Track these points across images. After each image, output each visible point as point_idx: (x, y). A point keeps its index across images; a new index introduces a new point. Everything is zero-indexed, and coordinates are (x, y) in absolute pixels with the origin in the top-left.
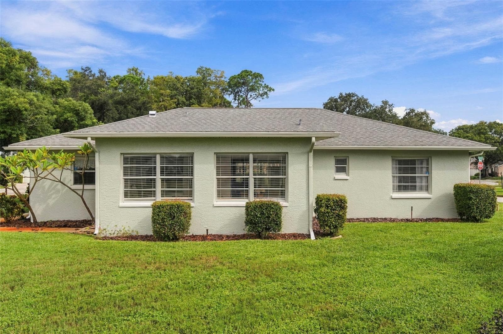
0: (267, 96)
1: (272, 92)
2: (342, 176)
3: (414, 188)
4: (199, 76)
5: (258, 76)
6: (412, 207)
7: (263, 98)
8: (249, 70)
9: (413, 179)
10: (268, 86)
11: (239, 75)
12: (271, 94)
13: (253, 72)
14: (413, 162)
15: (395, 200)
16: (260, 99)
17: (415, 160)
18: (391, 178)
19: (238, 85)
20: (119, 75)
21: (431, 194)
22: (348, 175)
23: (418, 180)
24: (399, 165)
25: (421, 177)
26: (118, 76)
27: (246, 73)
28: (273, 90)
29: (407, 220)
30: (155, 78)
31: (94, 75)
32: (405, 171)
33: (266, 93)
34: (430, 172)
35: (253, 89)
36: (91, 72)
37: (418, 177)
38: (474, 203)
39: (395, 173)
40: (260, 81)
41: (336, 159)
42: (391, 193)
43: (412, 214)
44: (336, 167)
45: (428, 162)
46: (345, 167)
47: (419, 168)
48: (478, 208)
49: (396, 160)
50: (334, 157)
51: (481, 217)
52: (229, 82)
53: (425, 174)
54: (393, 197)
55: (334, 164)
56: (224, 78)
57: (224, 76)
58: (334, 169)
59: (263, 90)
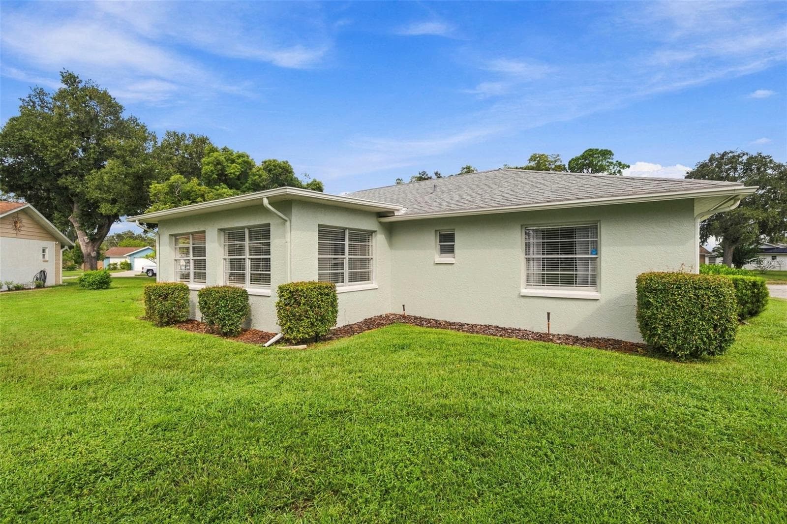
1: (627, 169)
2: (447, 259)
3: (569, 281)
5: (606, 153)
6: (549, 314)
8: (594, 148)
9: (570, 264)
11: (581, 156)
13: (600, 150)
14: (569, 233)
15: (527, 300)
17: (573, 230)
18: (522, 262)
19: (582, 166)
21: (600, 292)
22: (455, 257)
23: (579, 263)
24: (543, 238)
25: (587, 260)
27: (591, 153)
29: (540, 337)
33: (620, 171)
34: (599, 252)
35: (601, 169)
37: (581, 259)
38: (654, 314)
39: (535, 253)
40: (609, 158)
41: (441, 235)
42: (522, 287)
43: (549, 324)
44: (441, 245)
45: (597, 230)
46: (453, 245)
47: (581, 243)
48: (668, 327)
49: (536, 231)
50: (436, 231)
51: (679, 348)
52: (569, 165)
53: (592, 254)
54: (521, 294)
55: (436, 242)
56: (561, 162)
57: (562, 160)
58: (436, 247)
59: (614, 168)
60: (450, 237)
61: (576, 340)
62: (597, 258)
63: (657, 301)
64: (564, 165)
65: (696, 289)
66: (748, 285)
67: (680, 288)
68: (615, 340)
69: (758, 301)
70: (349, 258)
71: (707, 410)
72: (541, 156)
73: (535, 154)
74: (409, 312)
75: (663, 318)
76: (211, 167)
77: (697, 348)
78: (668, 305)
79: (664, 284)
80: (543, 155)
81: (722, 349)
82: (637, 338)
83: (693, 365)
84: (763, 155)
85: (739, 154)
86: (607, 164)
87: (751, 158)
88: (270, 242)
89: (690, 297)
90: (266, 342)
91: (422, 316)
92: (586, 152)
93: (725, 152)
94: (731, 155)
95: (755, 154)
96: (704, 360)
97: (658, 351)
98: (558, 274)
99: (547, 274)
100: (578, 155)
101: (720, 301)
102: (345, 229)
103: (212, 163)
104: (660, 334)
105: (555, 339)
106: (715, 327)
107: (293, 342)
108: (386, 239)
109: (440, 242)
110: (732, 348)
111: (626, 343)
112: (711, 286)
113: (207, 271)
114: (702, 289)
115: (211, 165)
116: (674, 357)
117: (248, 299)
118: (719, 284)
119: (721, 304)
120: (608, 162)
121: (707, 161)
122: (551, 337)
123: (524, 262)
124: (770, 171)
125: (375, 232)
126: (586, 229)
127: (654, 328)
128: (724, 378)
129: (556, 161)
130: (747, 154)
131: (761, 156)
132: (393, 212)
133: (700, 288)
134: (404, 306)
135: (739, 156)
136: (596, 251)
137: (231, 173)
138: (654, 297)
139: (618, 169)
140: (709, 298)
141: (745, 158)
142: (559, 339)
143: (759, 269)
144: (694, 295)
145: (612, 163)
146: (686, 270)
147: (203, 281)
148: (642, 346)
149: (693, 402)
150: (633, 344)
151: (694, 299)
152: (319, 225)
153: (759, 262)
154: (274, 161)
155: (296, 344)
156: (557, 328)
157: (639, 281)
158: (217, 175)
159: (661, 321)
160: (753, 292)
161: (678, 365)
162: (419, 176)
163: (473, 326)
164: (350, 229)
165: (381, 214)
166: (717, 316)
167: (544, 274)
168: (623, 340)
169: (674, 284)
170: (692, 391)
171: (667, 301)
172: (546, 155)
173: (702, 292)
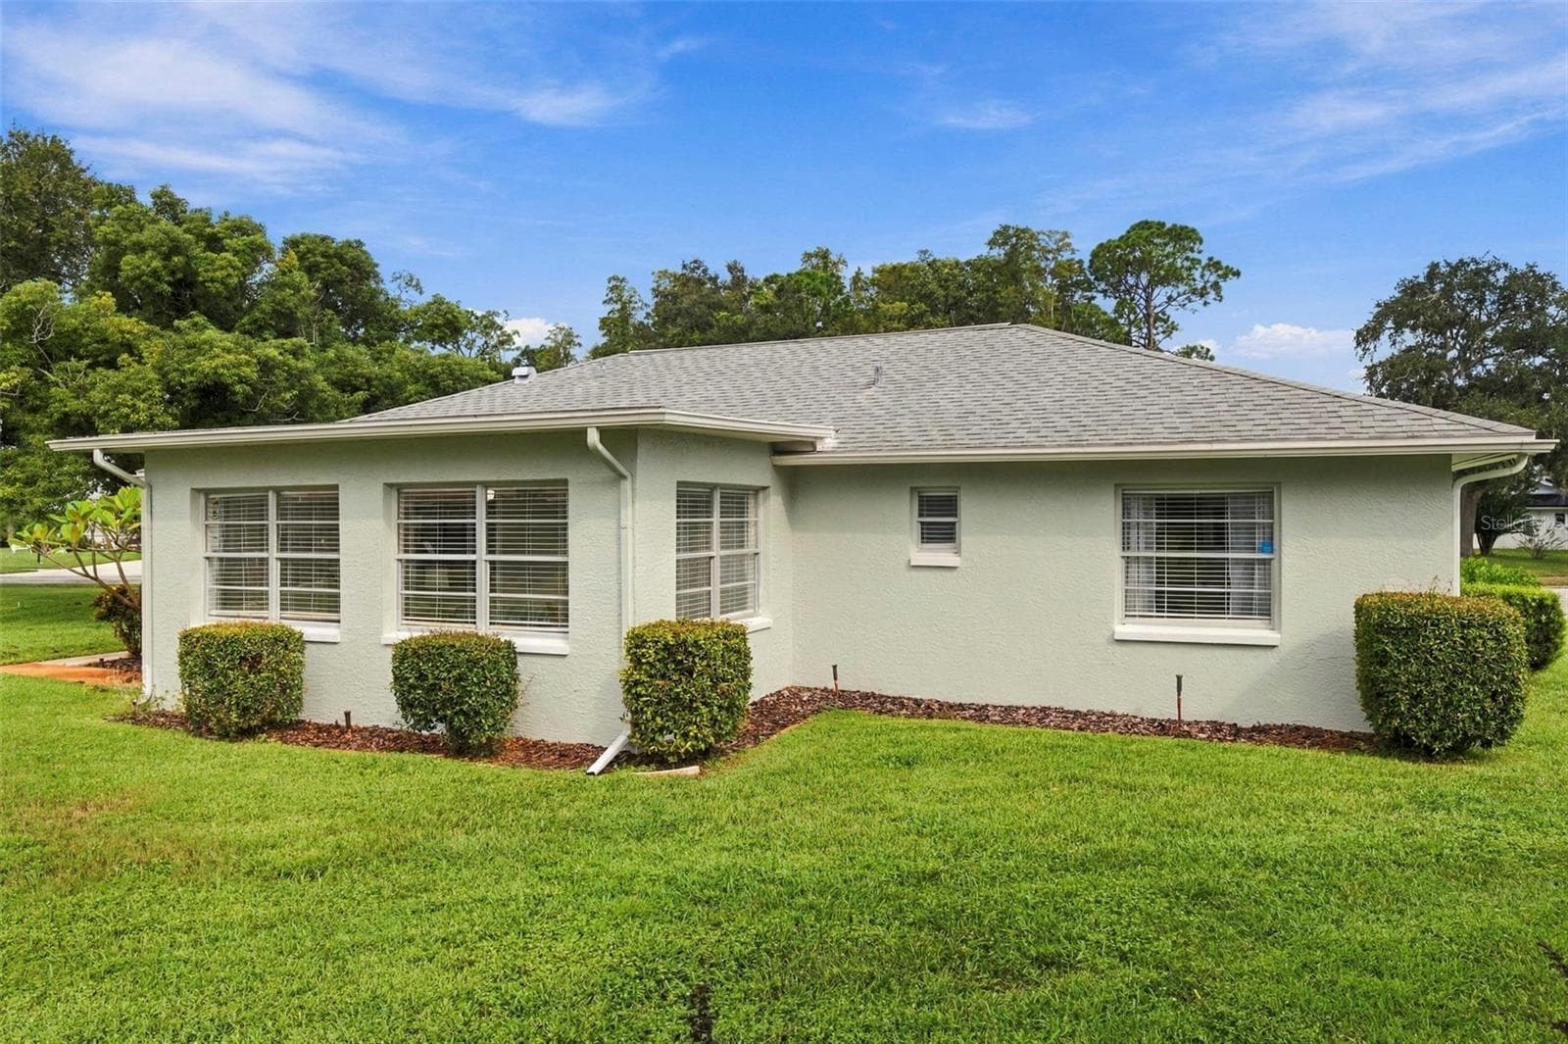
0: (1218, 294)
1: (1232, 281)
2: (939, 555)
3: (1215, 606)
4: (999, 253)
5: (1183, 236)
6: (1179, 678)
7: (1205, 304)
8: (1154, 218)
9: (1215, 572)
10: (1218, 263)
11: (1122, 238)
12: (1228, 286)
13: (1168, 225)
14: (1216, 506)
15: (1130, 648)
16: (1198, 303)
17: (1222, 498)
18: (1117, 567)
19: (1123, 266)
20: (778, 272)
21: (1280, 631)
22: (958, 552)
23: (1235, 573)
24: (1159, 516)
25: (1251, 562)
26: (776, 276)
27: (1146, 231)
28: (1237, 274)
29: (1162, 728)
30: (875, 271)
31: (714, 280)
32: (1185, 538)
33: (1216, 286)
34: (1276, 547)
35: (1172, 277)
36: (705, 271)
37: (1237, 561)
38: (1396, 676)
39: (1142, 546)
40: (1192, 250)
41: (921, 498)
42: (1116, 621)
43: (1179, 700)
44: (922, 523)
45: (1271, 503)
46: (954, 523)
47: (1237, 528)
48: (1417, 698)
49: (1146, 498)
50: (912, 489)
51: (1435, 737)
52: (1091, 261)
53: (1262, 551)
54: (1116, 637)
55: (911, 513)
56: (1073, 253)
57: (1074, 246)
58: (911, 529)
59: (1202, 276)
60: (949, 505)
61: (1236, 732)
62: (1271, 559)
63: (1399, 651)
64: (1080, 262)
65: (1463, 626)
66: (1531, 607)
67: (1437, 625)
68: (1308, 728)
69: (1548, 639)
70: (721, 557)
71: (1499, 832)
72: (1020, 233)
73: (1006, 228)
74: (846, 684)
75: (1408, 681)
76: (153, 258)
77: (1465, 733)
78: (1416, 658)
79: (1410, 618)
80: (1024, 231)
81: (1503, 735)
82: (1355, 721)
83: (1458, 766)
84: (1540, 270)
85: (1489, 267)
86: (1187, 264)
87: (1513, 277)
88: (566, 524)
89: (1455, 642)
90: (594, 761)
91: (877, 693)
92: (1133, 228)
93: (1461, 261)
94: (1473, 266)
95: (1522, 267)
96: (1476, 758)
97: (1399, 745)
98: (1193, 593)
99: (1169, 592)
100: (1115, 236)
101: (1503, 649)
102: (713, 487)
103: (154, 248)
104: (1403, 713)
105: (1194, 731)
106: (1494, 696)
107: (671, 759)
108: (785, 505)
109: (921, 515)
110: (1522, 731)
111: (1331, 732)
112: (1488, 621)
113: (343, 591)
114: (1474, 626)
115: (149, 253)
116: (1428, 755)
117: (515, 664)
118: (1500, 619)
119: (1504, 657)
120: (1187, 259)
121: (1421, 280)
122: (1186, 728)
123: (1120, 565)
124: (1552, 310)
125: (764, 488)
126: (1250, 497)
127: (1392, 701)
128: (1512, 785)
129: (1059, 250)
130: (1506, 266)
131: (1534, 272)
132: (813, 444)
133: (1469, 626)
134: (835, 667)
135: (1488, 270)
136: (1270, 545)
137: (212, 281)
138: (1393, 643)
139: (1213, 278)
140: (1484, 644)
141: (1502, 275)
142: (1202, 730)
143: (1529, 546)
144: (1461, 638)
145: (1199, 262)
146: (1441, 589)
147: (333, 616)
148: (1367, 738)
149: (1477, 822)
150: (1343, 735)
151: (1462, 645)
152: (678, 483)
153: (1529, 530)
154: (324, 239)
155: (677, 766)
156: (1197, 709)
157: (1359, 608)
158: (169, 284)
159: (1406, 687)
160: (1539, 622)
161: (1435, 767)
162: (679, 271)
163: (1008, 710)
164: (723, 486)
165: (779, 447)
166: (1497, 675)
167: (1163, 592)
168: (1324, 728)
169: (1427, 619)
170: (1471, 806)
171: (1415, 651)
172: (1035, 230)
173: (1473, 632)
